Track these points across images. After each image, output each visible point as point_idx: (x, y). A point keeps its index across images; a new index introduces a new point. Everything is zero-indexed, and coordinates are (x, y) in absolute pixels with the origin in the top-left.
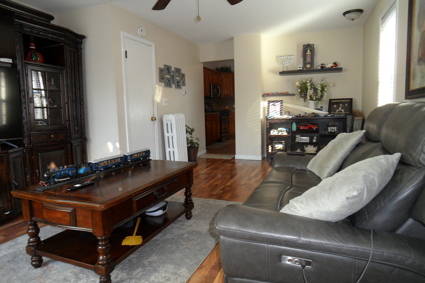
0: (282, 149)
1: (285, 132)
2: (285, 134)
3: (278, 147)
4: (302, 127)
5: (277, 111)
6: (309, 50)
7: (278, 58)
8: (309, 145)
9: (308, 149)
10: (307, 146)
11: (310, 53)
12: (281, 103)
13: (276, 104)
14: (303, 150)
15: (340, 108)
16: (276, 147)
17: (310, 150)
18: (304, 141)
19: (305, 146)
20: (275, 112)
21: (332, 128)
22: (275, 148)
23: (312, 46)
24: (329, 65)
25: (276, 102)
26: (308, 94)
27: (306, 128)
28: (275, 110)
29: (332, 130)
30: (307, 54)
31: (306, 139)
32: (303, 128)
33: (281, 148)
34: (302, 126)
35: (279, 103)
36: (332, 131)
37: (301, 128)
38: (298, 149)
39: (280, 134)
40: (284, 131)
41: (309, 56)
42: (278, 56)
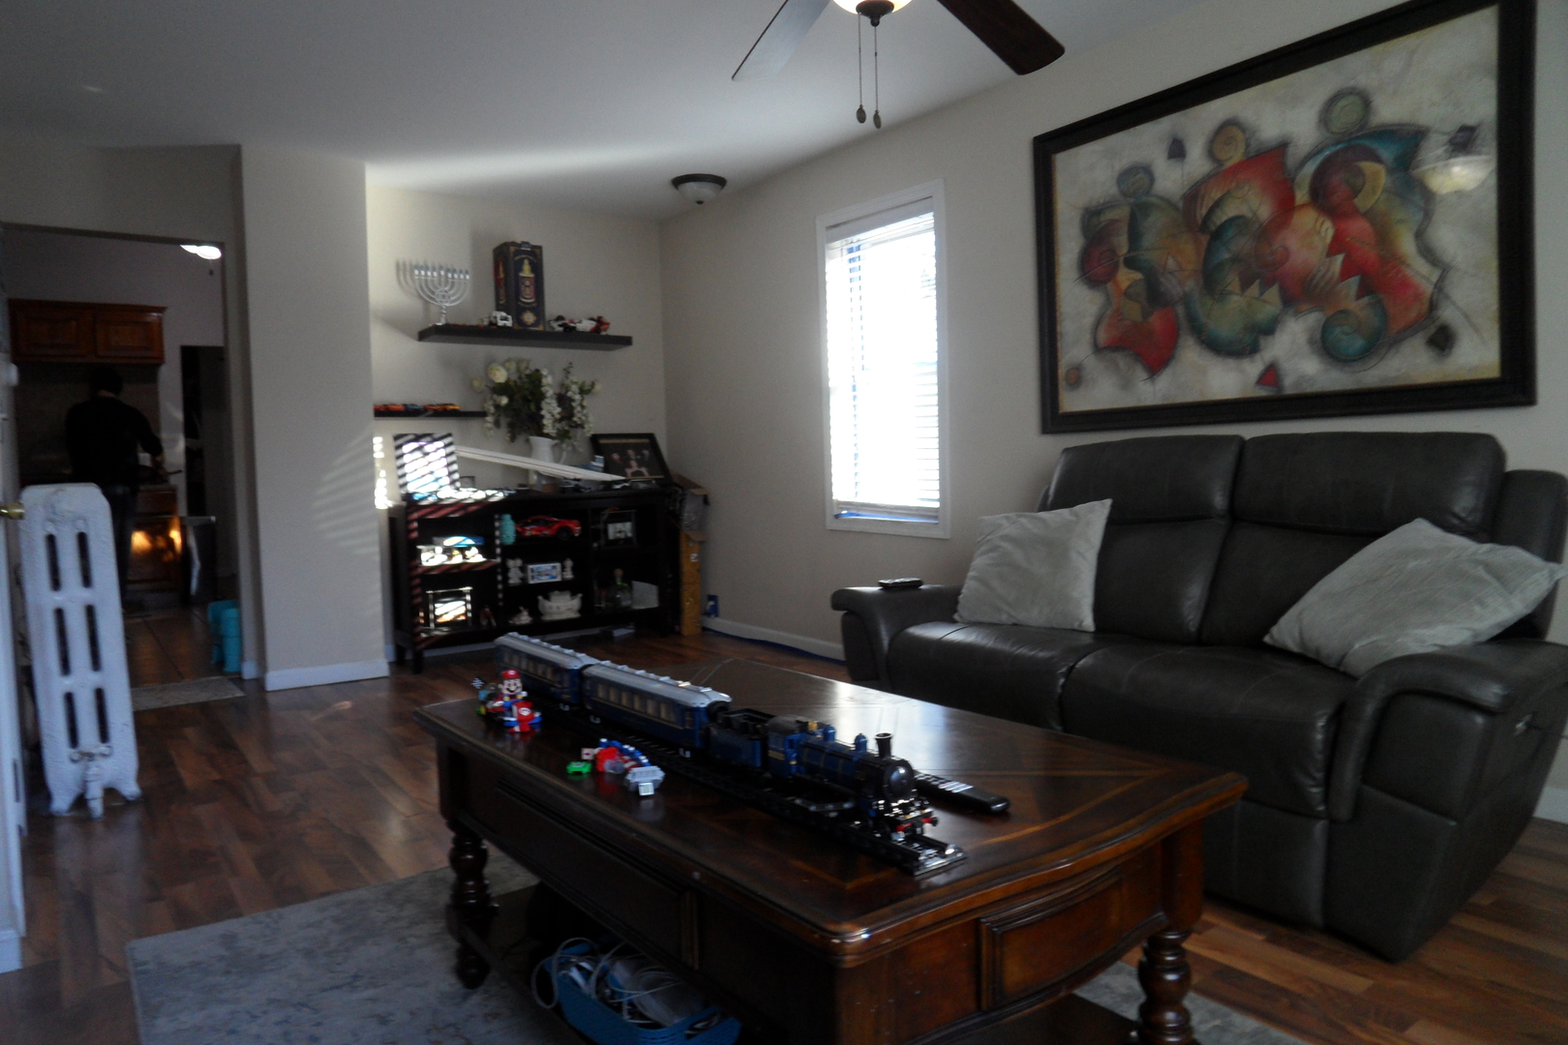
0: (463, 618)
1: (474, 550)
2: (475, 557)
3: (446, 613)
4: (531, 530)
5: (436, 475)
6: (526, 262)
7: (412, 273)
8: (556, 592)
9: (558, 608)
10: (547, 598)
11: (532, 275)
12: (446, 446)
13: (429, 448)
14: (535, 612)
15: (634, 463)
16: (441, 616)
17: (563, 609)
18: (545, 579)
19: (540, 598)
20: (432, 478)
21: (619, 526)
22: (436, 617)
23: (538, 251)
24: (586, 325)
25: (428, 439)
26: (543, 412)
27: (546, 532)
28: (432, 473)
29: (620, 532)
30: (521, 274)
31: (546, 572)
32: (534, 533)
33: (459, 616)
34: (528, 524)
35: (440, 444)
36: (618, 535)
37: (528, 533)
38: (520, 612)
39: (457, 559)
40: (469, 548)
41: (527, 283)
42: (411, 265)
